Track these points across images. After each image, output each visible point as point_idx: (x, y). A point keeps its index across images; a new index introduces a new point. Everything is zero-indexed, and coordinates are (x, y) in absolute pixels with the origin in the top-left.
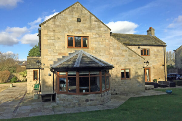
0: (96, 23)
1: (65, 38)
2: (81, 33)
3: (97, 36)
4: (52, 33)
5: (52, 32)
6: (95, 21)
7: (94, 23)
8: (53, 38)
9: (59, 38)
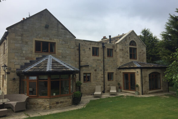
0: (63, 30)
1: (32, 42)
2: (48, 38)
3: (64, 42)
4: (20, 38)
5: (20, 36)
6: (62, 29)
7: (61, 30)
8: (20, 42)
9: (27, 43)
